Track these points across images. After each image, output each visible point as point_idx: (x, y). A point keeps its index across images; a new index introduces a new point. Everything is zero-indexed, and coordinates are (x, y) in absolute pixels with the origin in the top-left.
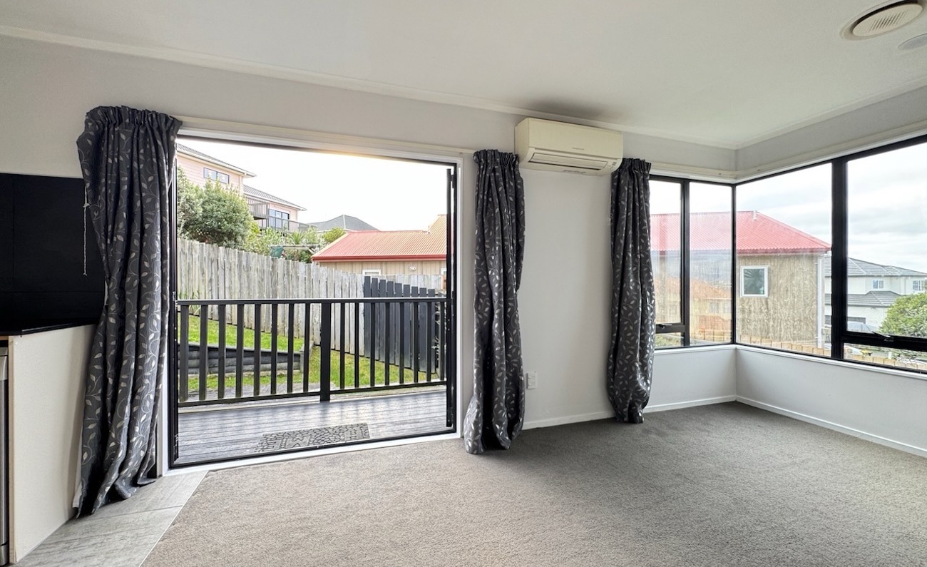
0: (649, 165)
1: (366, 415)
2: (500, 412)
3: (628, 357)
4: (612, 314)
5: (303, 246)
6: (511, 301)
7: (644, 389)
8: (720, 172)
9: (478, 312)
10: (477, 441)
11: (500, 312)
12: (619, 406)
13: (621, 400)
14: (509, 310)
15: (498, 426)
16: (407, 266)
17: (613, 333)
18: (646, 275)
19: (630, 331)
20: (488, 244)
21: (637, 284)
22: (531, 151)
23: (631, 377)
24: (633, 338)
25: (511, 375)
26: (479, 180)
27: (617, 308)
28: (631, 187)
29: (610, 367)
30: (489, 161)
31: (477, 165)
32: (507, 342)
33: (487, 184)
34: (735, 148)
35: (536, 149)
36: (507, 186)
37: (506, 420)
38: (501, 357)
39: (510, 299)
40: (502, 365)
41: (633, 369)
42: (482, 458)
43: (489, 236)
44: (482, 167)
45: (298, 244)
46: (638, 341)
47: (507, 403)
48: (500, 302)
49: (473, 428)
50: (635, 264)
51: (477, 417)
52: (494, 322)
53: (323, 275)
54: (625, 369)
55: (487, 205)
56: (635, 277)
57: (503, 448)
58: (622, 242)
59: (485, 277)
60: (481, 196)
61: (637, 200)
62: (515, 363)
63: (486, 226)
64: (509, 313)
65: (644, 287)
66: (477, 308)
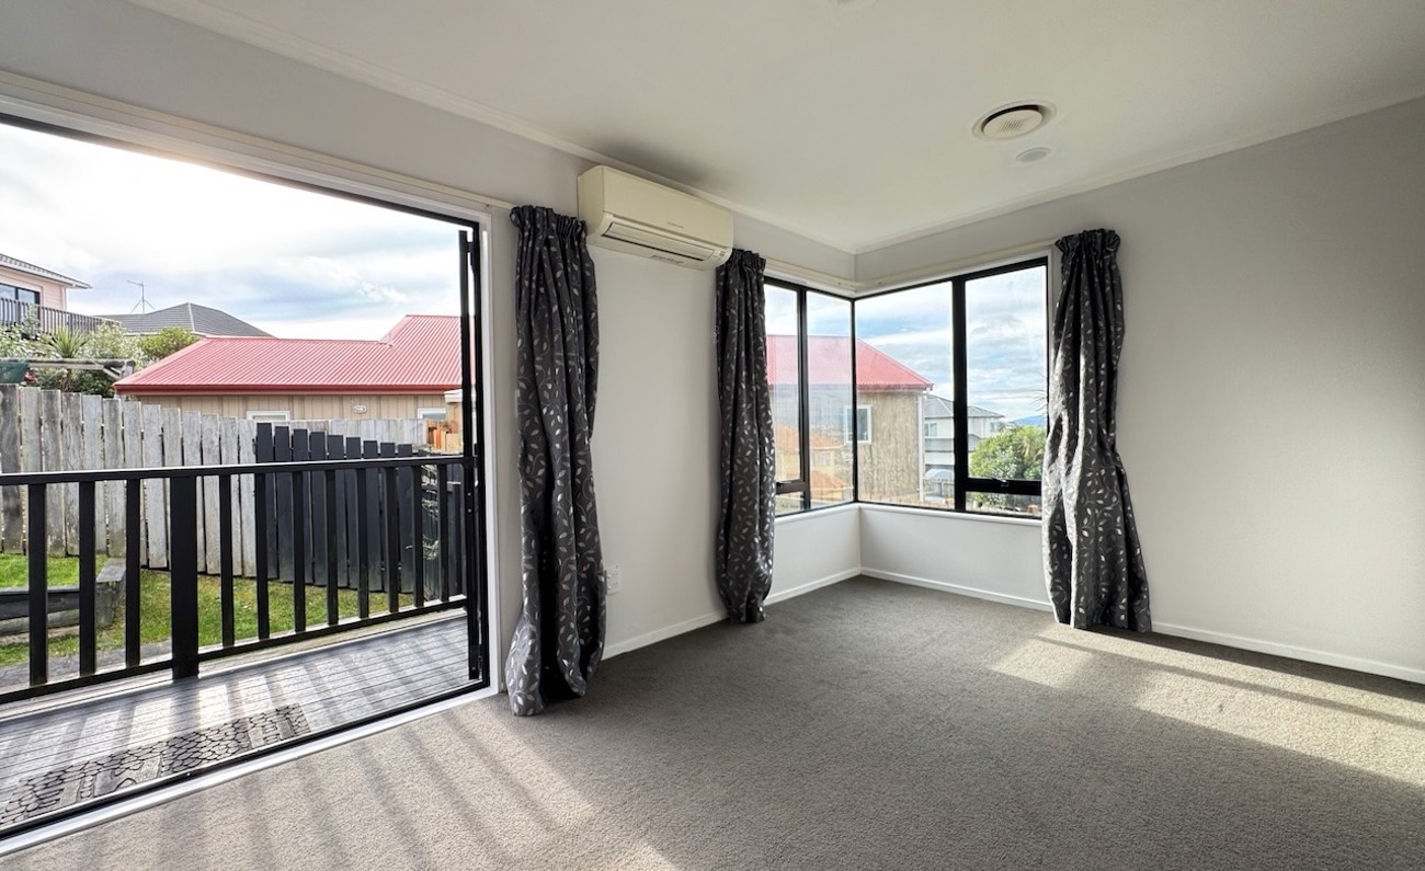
0: (762, 262)
1: (292, 688)
2: (570, 638)
3: (745, 531)
4: (722, 471)
5: (88, 363)
6: (581, 457)
7: (766, 572)
8: (839, 280)
9: (527, 477)
10: (532, 693)
11: (566, 475)
12: (733, 603)
13: (736, 593)
14: (579, 471)
15: (565, 662)
16: (347, 405)
17: (723, 499)
18: (764, 415)
19: (748, 494)
20: (539, 363)
21: (753, 427)
22: (609, 218)
23: (749, 559)
24: (750, 503)
25: (583, 576)
26: (521, 255)
27: (728, 462)
28: (742, 290)
29: (721, 548)
30: (538, 226)
31: (517, 230)
32: (578, 524)
33: (535, 264)
34: (854, 252)
35: (615, 216)
36: (569, 270)
37: (578, 650)
38: (569, 548)
39: (581, 453)
40: (570, 562)
41: (752, 546)
42: (543, 721)
43: (542, 351)
44: (526, 234)
45: (70, 357)
46: (757, 507)
47: (579, 622)
48: (564, 459)
49: (525, 673)
50: (750, 400)
51: (531, 653)
52: (555, 492)
53: (150, 421)
54: (742, 548)
55: (537, 298)
56: (751, 419)
57: (577, 696)
58: (733, 367)
59: (536, 419)
60: (527, 283)
61: (750, 309)
62: (590, 555)
63: (535, 333)
64: (579, 477)
65: (762, 431)
66: (523, 471)
